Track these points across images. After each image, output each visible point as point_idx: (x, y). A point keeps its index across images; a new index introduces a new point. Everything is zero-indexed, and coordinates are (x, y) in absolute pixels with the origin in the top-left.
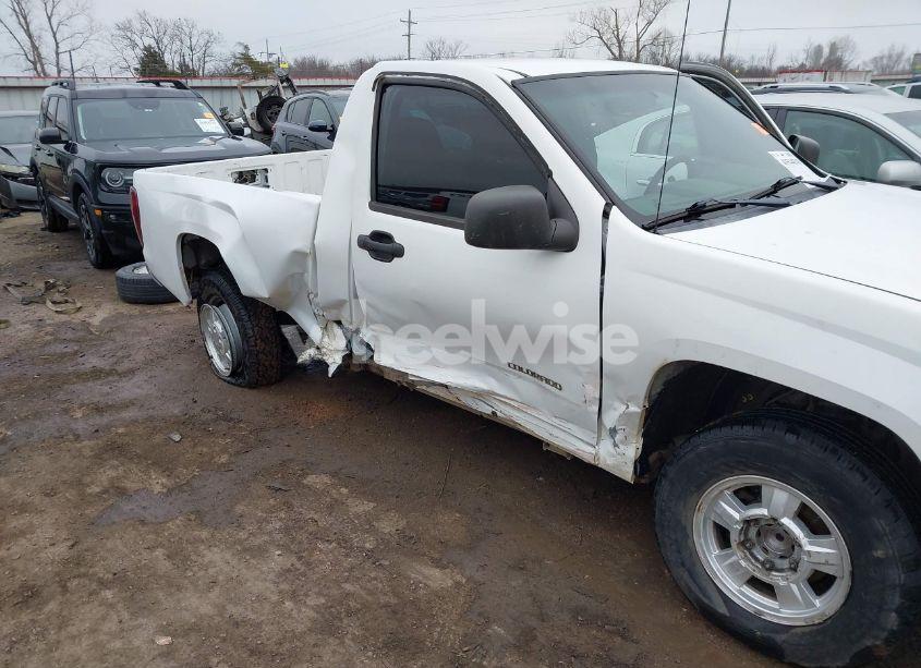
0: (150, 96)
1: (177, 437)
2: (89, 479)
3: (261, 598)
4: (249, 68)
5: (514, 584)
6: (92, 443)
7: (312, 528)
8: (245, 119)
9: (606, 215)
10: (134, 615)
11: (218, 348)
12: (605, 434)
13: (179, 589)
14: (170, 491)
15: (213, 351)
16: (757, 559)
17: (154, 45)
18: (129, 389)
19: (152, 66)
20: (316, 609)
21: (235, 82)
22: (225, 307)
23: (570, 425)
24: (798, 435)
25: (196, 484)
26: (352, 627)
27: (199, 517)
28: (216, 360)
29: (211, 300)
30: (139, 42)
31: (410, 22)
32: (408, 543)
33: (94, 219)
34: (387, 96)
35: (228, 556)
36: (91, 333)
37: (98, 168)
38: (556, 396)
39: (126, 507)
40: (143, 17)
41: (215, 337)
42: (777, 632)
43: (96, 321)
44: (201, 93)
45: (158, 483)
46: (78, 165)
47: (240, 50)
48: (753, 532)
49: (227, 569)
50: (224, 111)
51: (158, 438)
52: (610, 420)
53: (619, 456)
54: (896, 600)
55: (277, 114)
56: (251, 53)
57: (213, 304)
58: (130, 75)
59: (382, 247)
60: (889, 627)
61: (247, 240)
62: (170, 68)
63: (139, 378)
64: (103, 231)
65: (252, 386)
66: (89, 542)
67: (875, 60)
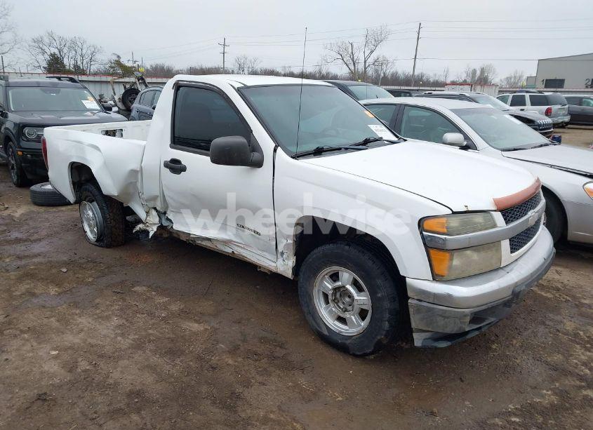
0: (54, 85)
1: (65, 270)
2: (14, 289)
3: (105, 336)
4: (120, 70)
5: (234, 328)
6: (15, 273)
7: (135, 308)
8: (115, 102)
9: (275, 151)
10: (39, 343)
11: (90, 226)
12: (279, 255)
13: (63, 333)
14: (59, 294)
15: (87, 228)
16: (340, 308)
17: (57, 52)
18: (37, 248)
19: (55, 66)
20: (134, 340)
21: (109, 79)
22: (95, 203)
23: (265, 253)
24: (350, 246)
25: (73, 290)
26: (151, 346)
27: (76, 305)
28: (89, 234)
29: (87, 199)
30: (47, 50)
31: (224, 45)
32: (185, 314)
33: (17, 157)
34: (180, 92)
35: (90, 320)
36: (14, 221)
37: (21, 127)
38: (258, 238)
39: (35, 301)
40: (51, 35)
41: (88, 220)
42: (346, 340)
43: (17, 215)
44: (86, 85)
45: (53, 290)
46: (9, 125)
47: (115, 58)
48: (338, 295)
49: (88, 325)
50: (101, 96)
51: (54, 271)
52: (280, 248)
53: (285, 265)
54: (387, 316)
55: (135, 99)
56: (121, 60)
57: (88, 201)
58: (41, 72)
59: (175, 167)
60: (386, 329)
61: (106, 165)
62: (67, 67)
63: (43, 243)
64: (23, 165)
65: (108, 246)
66: (15, 315)
67: (508, 79)
